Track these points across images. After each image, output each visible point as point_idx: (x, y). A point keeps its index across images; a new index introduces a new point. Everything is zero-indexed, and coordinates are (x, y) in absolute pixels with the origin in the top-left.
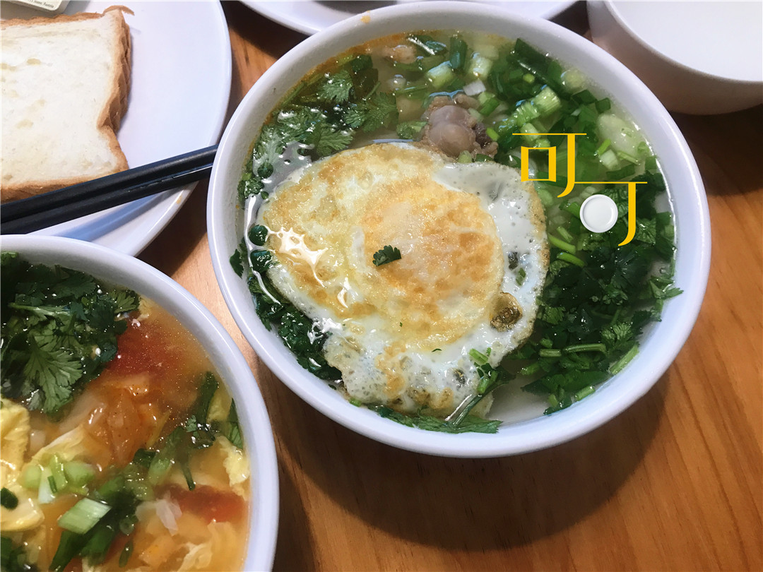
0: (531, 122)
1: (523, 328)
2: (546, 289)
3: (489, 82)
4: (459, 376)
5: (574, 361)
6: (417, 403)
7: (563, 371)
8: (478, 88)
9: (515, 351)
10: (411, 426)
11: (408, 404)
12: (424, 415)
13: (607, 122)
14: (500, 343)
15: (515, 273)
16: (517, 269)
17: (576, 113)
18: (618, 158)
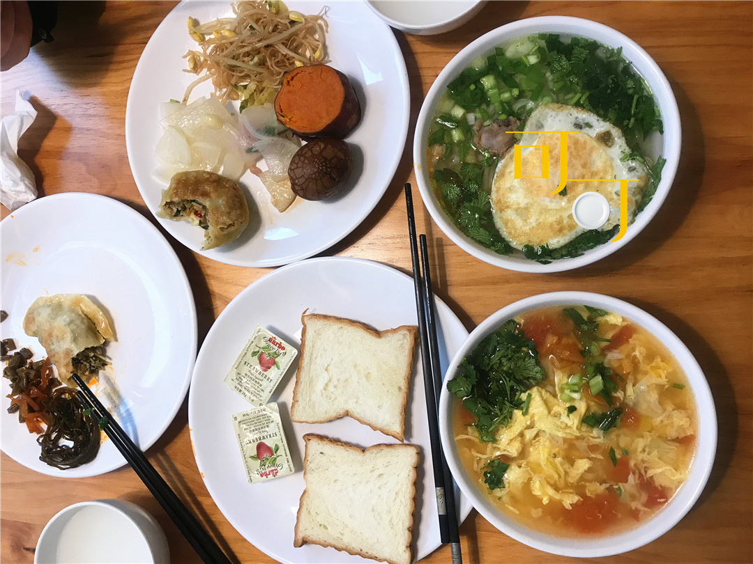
0: (500, 94)
1: (616, 132)
2: (599, 115)
3: (468, 109)
4: (631, 169)
5: (639, 112)
6: (639, 193)
7: (642, 119)
8: (471, 117)
9: (626, 139)
10: (651, 199)
11: (639, 197)
12: (646, 191)
13: (510, 53)
14: (620, 145)
15: (585, 128)
16: (583, 125)
17: (501, 68)
18: (533, 54)
